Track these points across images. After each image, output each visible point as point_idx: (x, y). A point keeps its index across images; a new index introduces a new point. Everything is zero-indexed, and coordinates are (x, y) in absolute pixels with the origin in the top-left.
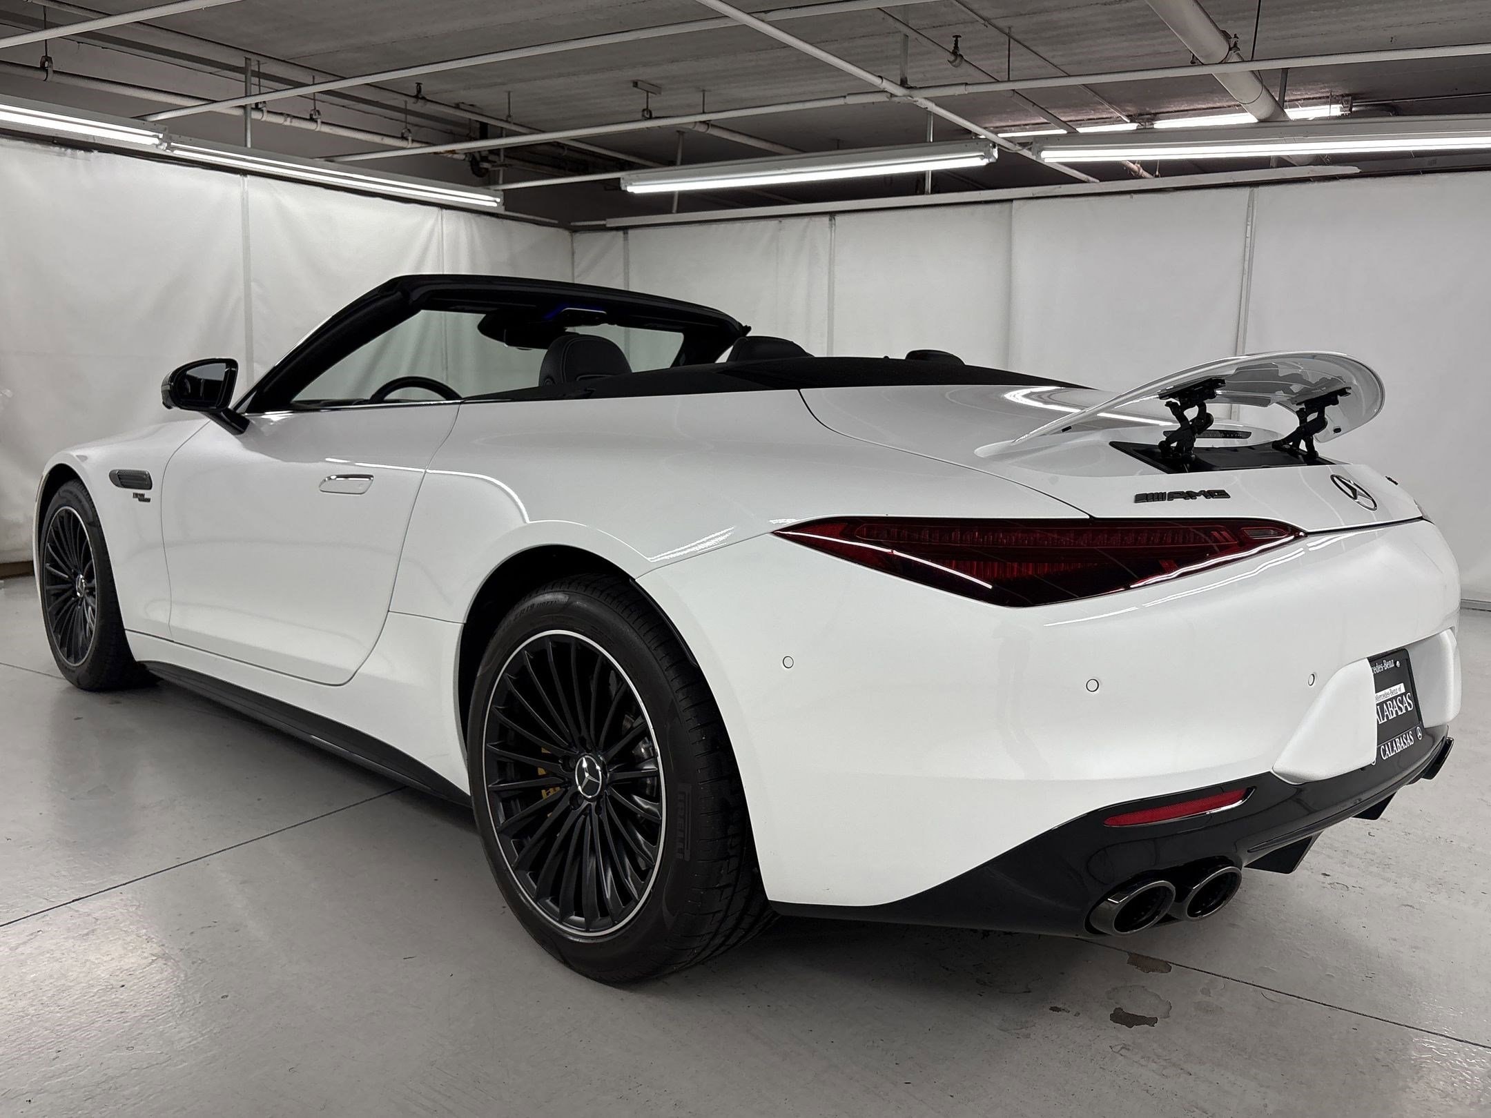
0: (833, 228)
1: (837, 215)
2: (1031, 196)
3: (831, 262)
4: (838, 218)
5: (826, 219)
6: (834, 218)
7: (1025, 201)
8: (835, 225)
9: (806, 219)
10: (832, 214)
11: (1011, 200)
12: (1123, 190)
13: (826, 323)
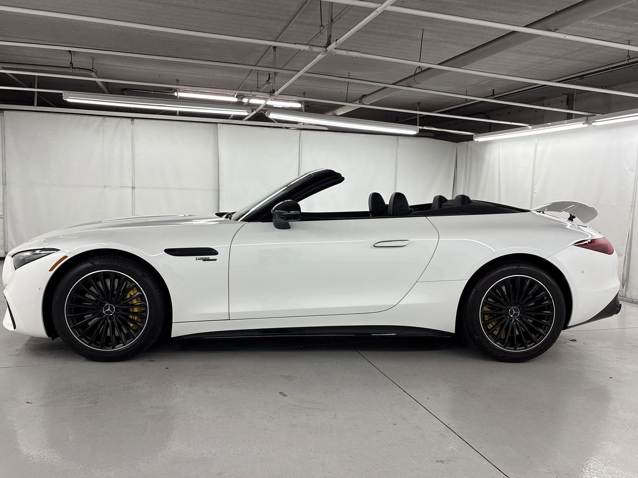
0: (133, 124)
1: (135, 119)
2: (222, 122)
3: (133, 138)
4: (136, 121)
5: (129, 120)
6: (134, 120)
7: (222, 124)
8: (134, 123)
9: (119, 119)
10: (133, 118)
11: (217, 123)
12: (256, 125)
13: (131, 164)
